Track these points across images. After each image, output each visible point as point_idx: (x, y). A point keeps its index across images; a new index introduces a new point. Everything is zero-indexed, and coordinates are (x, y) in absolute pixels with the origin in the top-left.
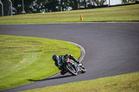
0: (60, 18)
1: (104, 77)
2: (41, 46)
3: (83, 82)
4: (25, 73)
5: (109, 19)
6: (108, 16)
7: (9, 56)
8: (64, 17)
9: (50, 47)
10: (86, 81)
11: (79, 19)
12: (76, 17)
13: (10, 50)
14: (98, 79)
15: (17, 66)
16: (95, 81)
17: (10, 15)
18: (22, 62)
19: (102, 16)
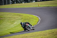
0: (30, 5)
1: (48, 30)
2: (22, 17)
3: (40, 32)
4: (16, 28)
5: (50, 5)
6: (50, 4)
7: (10, 21)
8: (32, 5)
9: (26, 17)
10: (41, 31)
11: (38, 6)
12: (37, 5)
13: (10, 19)
14: (46, 31)
15: (13, 25)
16: (44, 31)
17: (10, 4)
18: (14, 23)
19: (47, 4)
